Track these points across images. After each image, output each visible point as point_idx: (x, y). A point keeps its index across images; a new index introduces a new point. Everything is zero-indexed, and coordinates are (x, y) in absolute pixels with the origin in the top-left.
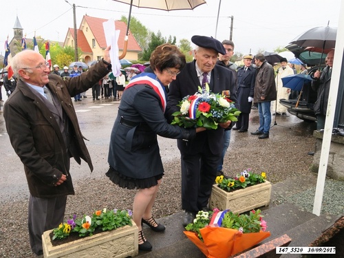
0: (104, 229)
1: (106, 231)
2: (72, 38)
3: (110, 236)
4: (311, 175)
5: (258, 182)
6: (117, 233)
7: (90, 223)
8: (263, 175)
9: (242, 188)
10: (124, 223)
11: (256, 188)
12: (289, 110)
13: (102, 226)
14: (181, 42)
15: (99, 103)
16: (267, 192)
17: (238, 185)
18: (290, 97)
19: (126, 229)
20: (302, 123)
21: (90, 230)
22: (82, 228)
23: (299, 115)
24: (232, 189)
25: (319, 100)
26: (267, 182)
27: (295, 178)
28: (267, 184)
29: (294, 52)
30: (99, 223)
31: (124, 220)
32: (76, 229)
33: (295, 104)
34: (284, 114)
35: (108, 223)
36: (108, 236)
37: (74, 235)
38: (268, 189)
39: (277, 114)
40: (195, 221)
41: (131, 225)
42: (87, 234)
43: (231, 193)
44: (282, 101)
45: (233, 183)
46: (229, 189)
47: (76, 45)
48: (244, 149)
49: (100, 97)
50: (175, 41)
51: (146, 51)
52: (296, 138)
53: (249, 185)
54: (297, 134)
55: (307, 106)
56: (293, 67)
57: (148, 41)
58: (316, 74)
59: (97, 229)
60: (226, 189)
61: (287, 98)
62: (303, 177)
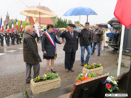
0: (50, 79)
1: (51, 79)
2: (28, 20)
3: (52, 81)
4: (116, 66)
5: (98, 67)
6: (54, 80)
7: (46, 76)
8: (100, 64)
9: (93, 68)
10: (56, 77)
11: (98, 68)
12: (109, 45)
13: (49, 78)
14: (68, 21)
15: (39, 43)
16: (101, 70)
17: (92, 67)
18: (109, 41)
19: (57, 79)
20: (114, 50)
21: (46, 79)
22: (44, 78)
23: (113, 47)
24: (90, 69)
25: (119, 41)
26: (101, 67)
27: (111, 67)
28: (102, 67)
29: (110, 25)
30: (48, 77)
31: (56, 76)
32: (42, 78)
33: (111, 43)
34: (107, 47)
35: (52, 77)
36: (51, 81)
37: (41, 80)
38: (102, 69)
39: (105, 47)
40: (79, 76)
41: (58, 78)
42: (45, 80)
43: (90, 70)
44: (106, 42)
45: (90, 67)
46: (89, 68)
47: (30, 22)
48: (93, 58)
49: (39, 41)
50: (66, 21)
51: (56, 25)
52: (111, 55)
53: (95, 67)
54: (112, 53)
55: (115, 43)
56: (111, 30)
57: (57, 21)
58: (117, 32)
59: (48, 79)
60: (88, 69)
61: (108, 41)
62: (114, 67)
